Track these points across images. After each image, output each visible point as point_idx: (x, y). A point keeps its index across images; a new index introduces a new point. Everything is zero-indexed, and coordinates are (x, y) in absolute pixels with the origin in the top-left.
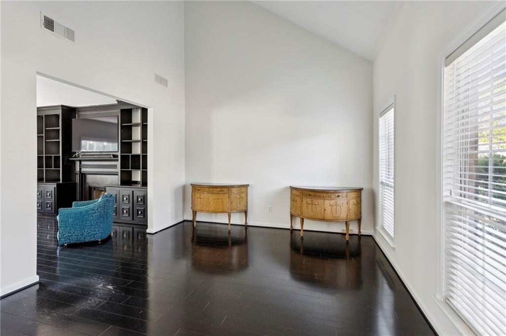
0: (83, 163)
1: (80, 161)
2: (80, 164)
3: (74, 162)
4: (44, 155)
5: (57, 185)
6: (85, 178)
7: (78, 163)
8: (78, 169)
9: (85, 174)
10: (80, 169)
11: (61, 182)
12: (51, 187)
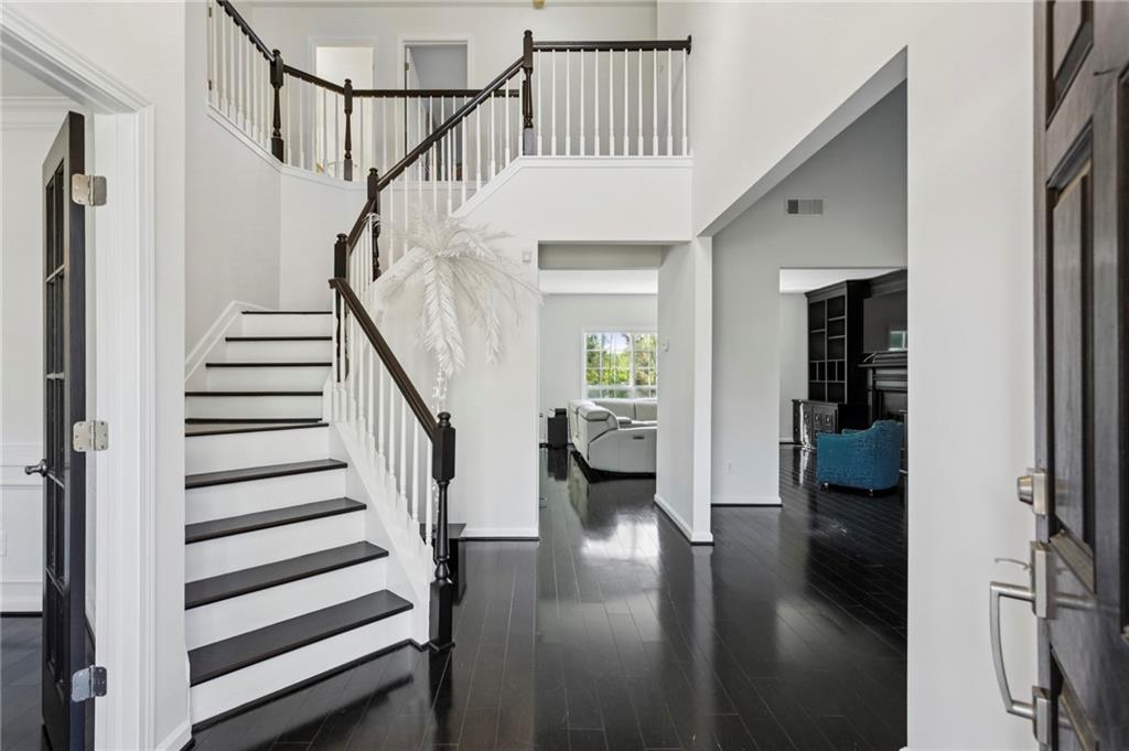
0: (879, 372)
1: (874, 369)
2: (874, 373)
3: (866, 369)
4: (826, 361)
5: (839, 406)
6: (883, 399)
7: (871, 372)
8: (871, 383)
9: (882, 391)
10: (874, 382)
11: (846, 402)
12: (831, 409)
